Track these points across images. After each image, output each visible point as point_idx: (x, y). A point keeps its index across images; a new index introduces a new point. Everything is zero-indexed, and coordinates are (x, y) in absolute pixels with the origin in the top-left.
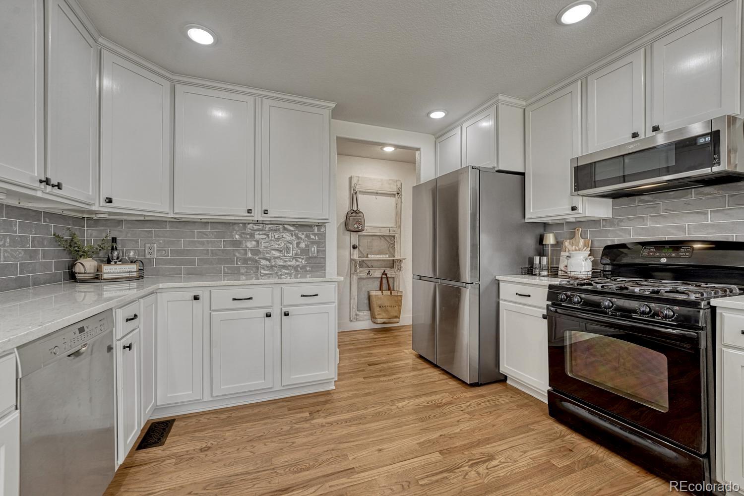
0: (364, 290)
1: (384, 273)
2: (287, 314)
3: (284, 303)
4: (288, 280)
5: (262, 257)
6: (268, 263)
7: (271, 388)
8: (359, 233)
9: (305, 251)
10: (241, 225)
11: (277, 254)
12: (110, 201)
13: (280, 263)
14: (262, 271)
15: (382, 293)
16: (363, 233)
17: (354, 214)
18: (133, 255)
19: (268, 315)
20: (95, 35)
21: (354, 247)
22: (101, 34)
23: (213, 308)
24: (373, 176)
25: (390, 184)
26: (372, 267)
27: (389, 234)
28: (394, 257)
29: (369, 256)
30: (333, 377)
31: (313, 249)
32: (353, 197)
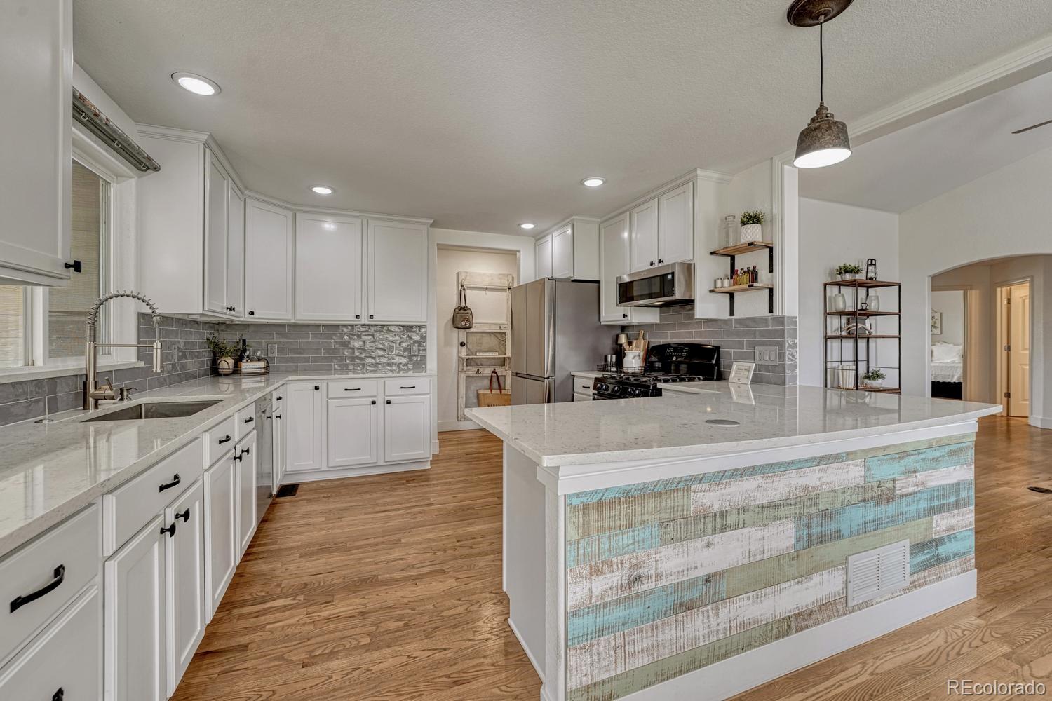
0: (473, 388)
1: (494, 372)
2: (389, 402)
3: (387, 394)
4: (390, 374)
5: (368, 355)
6: (373, 361)
7: (375, 463)
8: (468, 330)
9: (408, 349)
10: (349, 327)
11: (381, 353)
12: (252, 313)
13: (384, 360)
14: (368, 368)
15: (491, 391)
16: (472, 330)
17: (462, 311)
18: (261, 354)
19: (374, 403)
20: (242, 189)
21: (462, 344)
22: (247, 188)
23: (330, 396)
24: (482, 271)
25: (500, 279)
26: (481, 365)
27: (499, 331)
28: (505, 354)
29: (478, 354)
30: (428, 456)
31: (414, 348)
32: (462, 293)
